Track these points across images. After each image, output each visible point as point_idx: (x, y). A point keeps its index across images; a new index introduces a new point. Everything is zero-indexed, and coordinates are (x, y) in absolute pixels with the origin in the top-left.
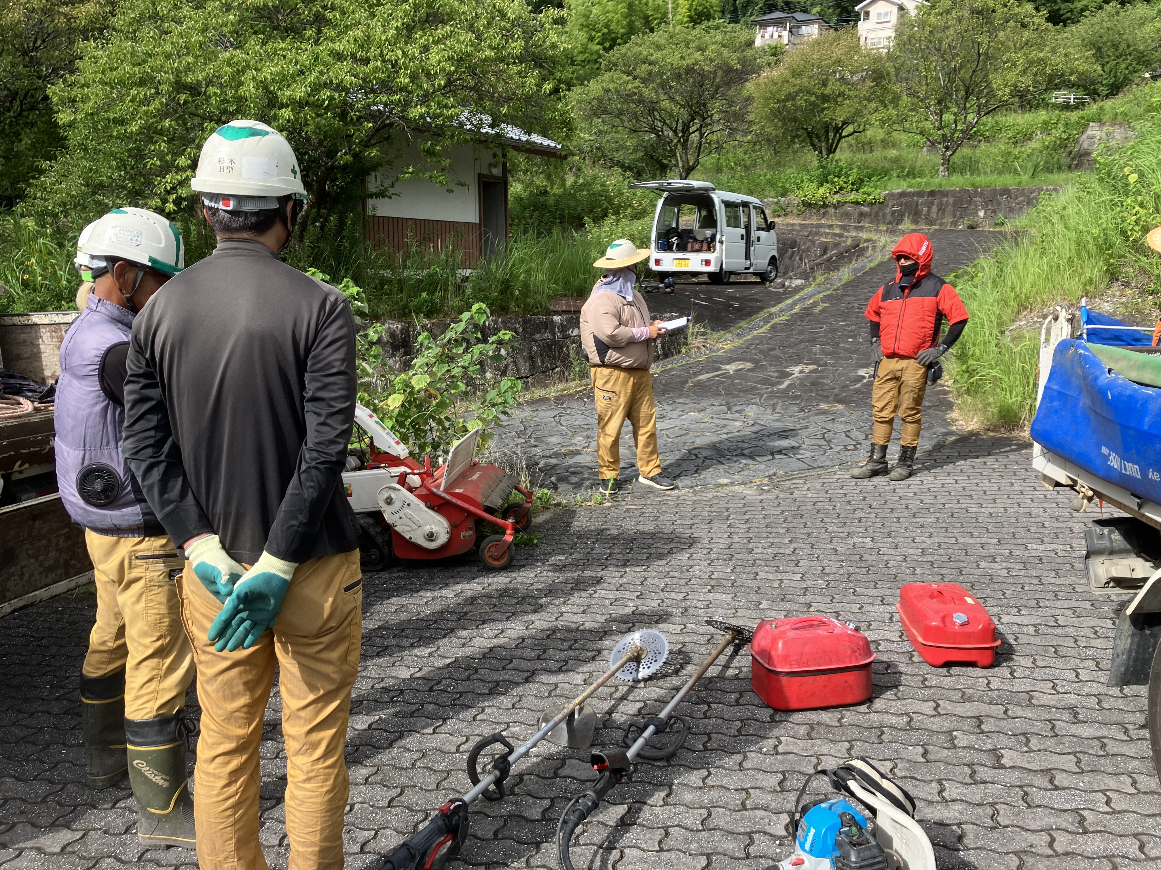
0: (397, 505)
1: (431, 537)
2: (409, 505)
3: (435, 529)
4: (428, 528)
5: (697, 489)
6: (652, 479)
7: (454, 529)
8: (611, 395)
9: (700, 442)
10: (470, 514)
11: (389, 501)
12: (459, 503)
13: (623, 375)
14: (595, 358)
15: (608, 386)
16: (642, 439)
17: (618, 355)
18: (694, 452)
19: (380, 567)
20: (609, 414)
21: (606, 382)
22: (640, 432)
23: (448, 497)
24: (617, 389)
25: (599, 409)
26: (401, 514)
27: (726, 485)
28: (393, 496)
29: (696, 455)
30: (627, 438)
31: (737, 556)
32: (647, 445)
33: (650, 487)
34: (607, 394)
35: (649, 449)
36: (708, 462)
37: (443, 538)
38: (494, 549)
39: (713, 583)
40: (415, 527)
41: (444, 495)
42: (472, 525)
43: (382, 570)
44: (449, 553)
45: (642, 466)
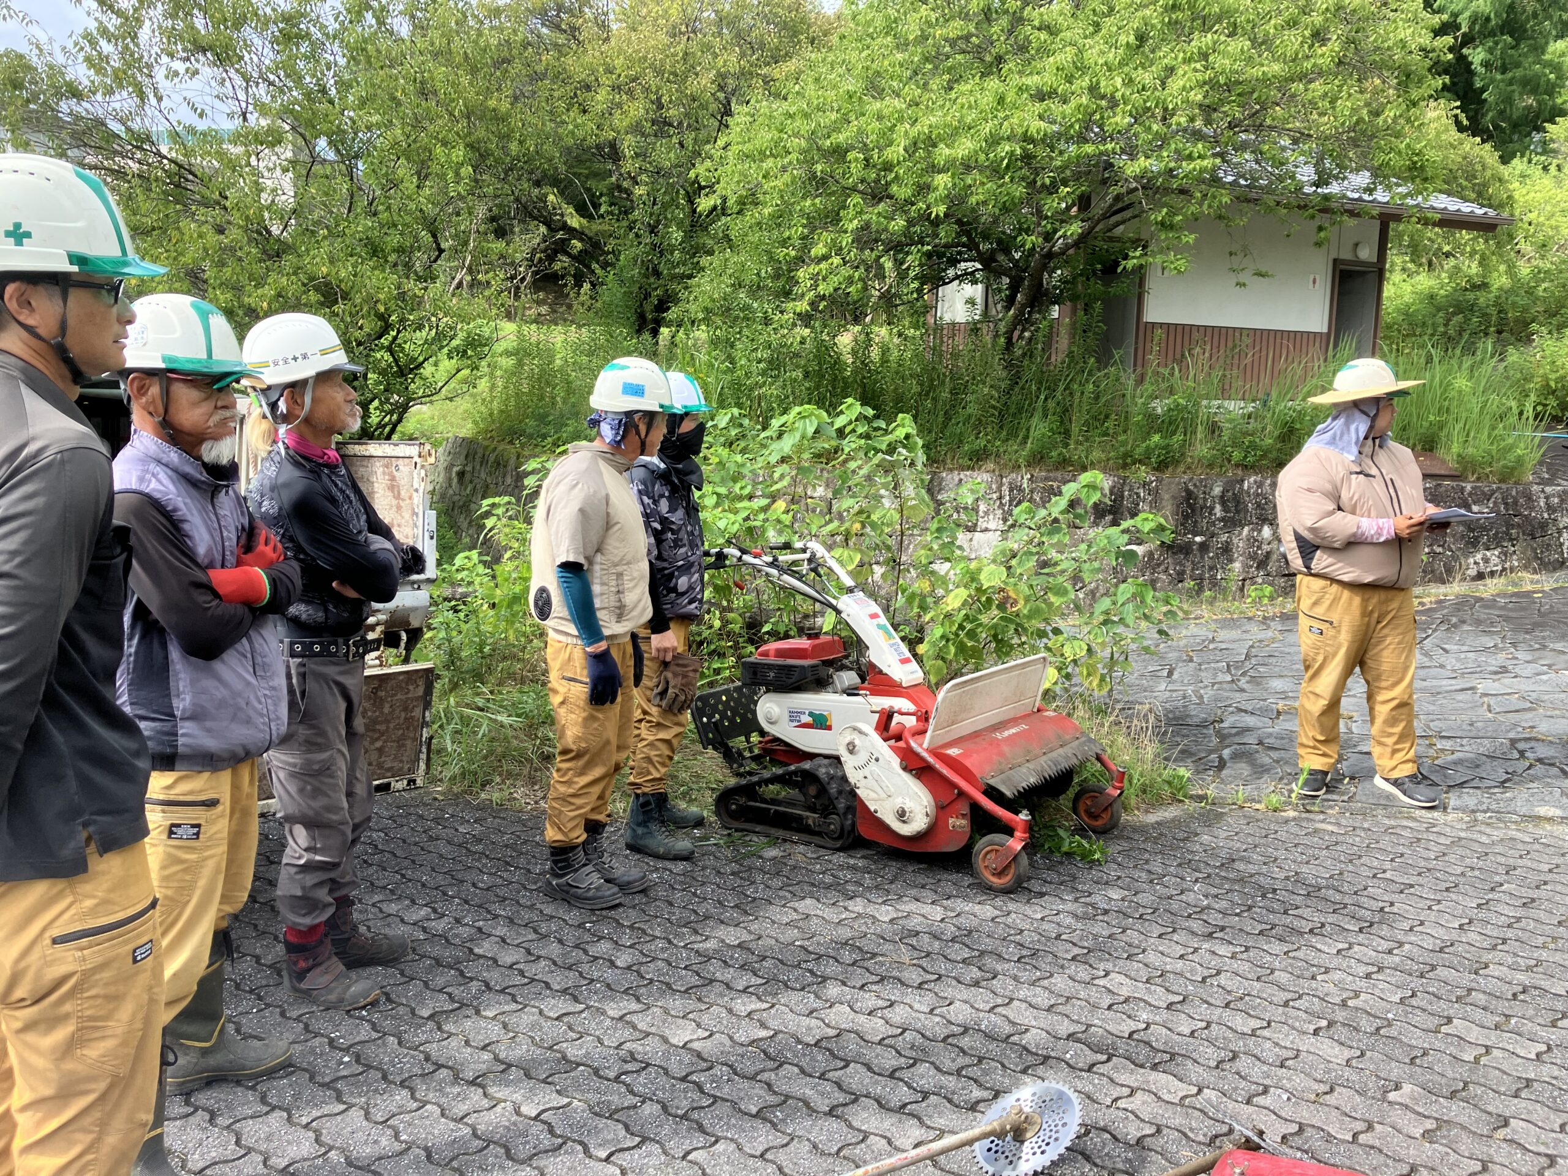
0: (862, 757)
1: (902, 815)
2: (877, 760)
3: (908, 805)
4: (898, 802)
5: (1480, 816)
6: (1396, 783)
7: (942, 809)
8: (1324, 626)
9: (1544, 727)
10: (962, 794)
11: (851, 749)
12: (945, 771)
13: (1346, 594)
14: (1296, 561)
15: (1319, 611)
16: (1383, 711)
17: (1330, 560)
18: (1521, 746)
19: (838, 844)
20: (1320, 658)
21: (1316, 603)
22: (1380, 698)
23: (931, 760)
24: (1335, 617)
25: (1303, 648)
26: (866, 772)
27: (1550, 820)
28: (857, 742)
29: (1522, 753)
30: (1352, 702)
31: (1442, 972)
32: (1391, 721)
33: (1389, 797)
34: (1317, 625)
35: (1398, 729)
36: (1539, 769)
37: (918, 823)
38: (992, 856)
39: (1340, 1015)
40: (884, 796)
41: (925, 755)
42: (966, 810)
43: (839, 850)
44: (930, 848)
45: (1381, 756)
